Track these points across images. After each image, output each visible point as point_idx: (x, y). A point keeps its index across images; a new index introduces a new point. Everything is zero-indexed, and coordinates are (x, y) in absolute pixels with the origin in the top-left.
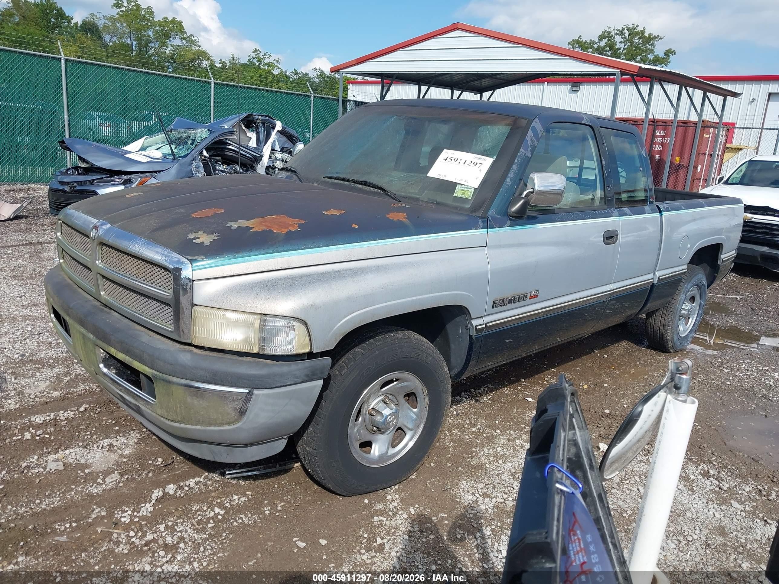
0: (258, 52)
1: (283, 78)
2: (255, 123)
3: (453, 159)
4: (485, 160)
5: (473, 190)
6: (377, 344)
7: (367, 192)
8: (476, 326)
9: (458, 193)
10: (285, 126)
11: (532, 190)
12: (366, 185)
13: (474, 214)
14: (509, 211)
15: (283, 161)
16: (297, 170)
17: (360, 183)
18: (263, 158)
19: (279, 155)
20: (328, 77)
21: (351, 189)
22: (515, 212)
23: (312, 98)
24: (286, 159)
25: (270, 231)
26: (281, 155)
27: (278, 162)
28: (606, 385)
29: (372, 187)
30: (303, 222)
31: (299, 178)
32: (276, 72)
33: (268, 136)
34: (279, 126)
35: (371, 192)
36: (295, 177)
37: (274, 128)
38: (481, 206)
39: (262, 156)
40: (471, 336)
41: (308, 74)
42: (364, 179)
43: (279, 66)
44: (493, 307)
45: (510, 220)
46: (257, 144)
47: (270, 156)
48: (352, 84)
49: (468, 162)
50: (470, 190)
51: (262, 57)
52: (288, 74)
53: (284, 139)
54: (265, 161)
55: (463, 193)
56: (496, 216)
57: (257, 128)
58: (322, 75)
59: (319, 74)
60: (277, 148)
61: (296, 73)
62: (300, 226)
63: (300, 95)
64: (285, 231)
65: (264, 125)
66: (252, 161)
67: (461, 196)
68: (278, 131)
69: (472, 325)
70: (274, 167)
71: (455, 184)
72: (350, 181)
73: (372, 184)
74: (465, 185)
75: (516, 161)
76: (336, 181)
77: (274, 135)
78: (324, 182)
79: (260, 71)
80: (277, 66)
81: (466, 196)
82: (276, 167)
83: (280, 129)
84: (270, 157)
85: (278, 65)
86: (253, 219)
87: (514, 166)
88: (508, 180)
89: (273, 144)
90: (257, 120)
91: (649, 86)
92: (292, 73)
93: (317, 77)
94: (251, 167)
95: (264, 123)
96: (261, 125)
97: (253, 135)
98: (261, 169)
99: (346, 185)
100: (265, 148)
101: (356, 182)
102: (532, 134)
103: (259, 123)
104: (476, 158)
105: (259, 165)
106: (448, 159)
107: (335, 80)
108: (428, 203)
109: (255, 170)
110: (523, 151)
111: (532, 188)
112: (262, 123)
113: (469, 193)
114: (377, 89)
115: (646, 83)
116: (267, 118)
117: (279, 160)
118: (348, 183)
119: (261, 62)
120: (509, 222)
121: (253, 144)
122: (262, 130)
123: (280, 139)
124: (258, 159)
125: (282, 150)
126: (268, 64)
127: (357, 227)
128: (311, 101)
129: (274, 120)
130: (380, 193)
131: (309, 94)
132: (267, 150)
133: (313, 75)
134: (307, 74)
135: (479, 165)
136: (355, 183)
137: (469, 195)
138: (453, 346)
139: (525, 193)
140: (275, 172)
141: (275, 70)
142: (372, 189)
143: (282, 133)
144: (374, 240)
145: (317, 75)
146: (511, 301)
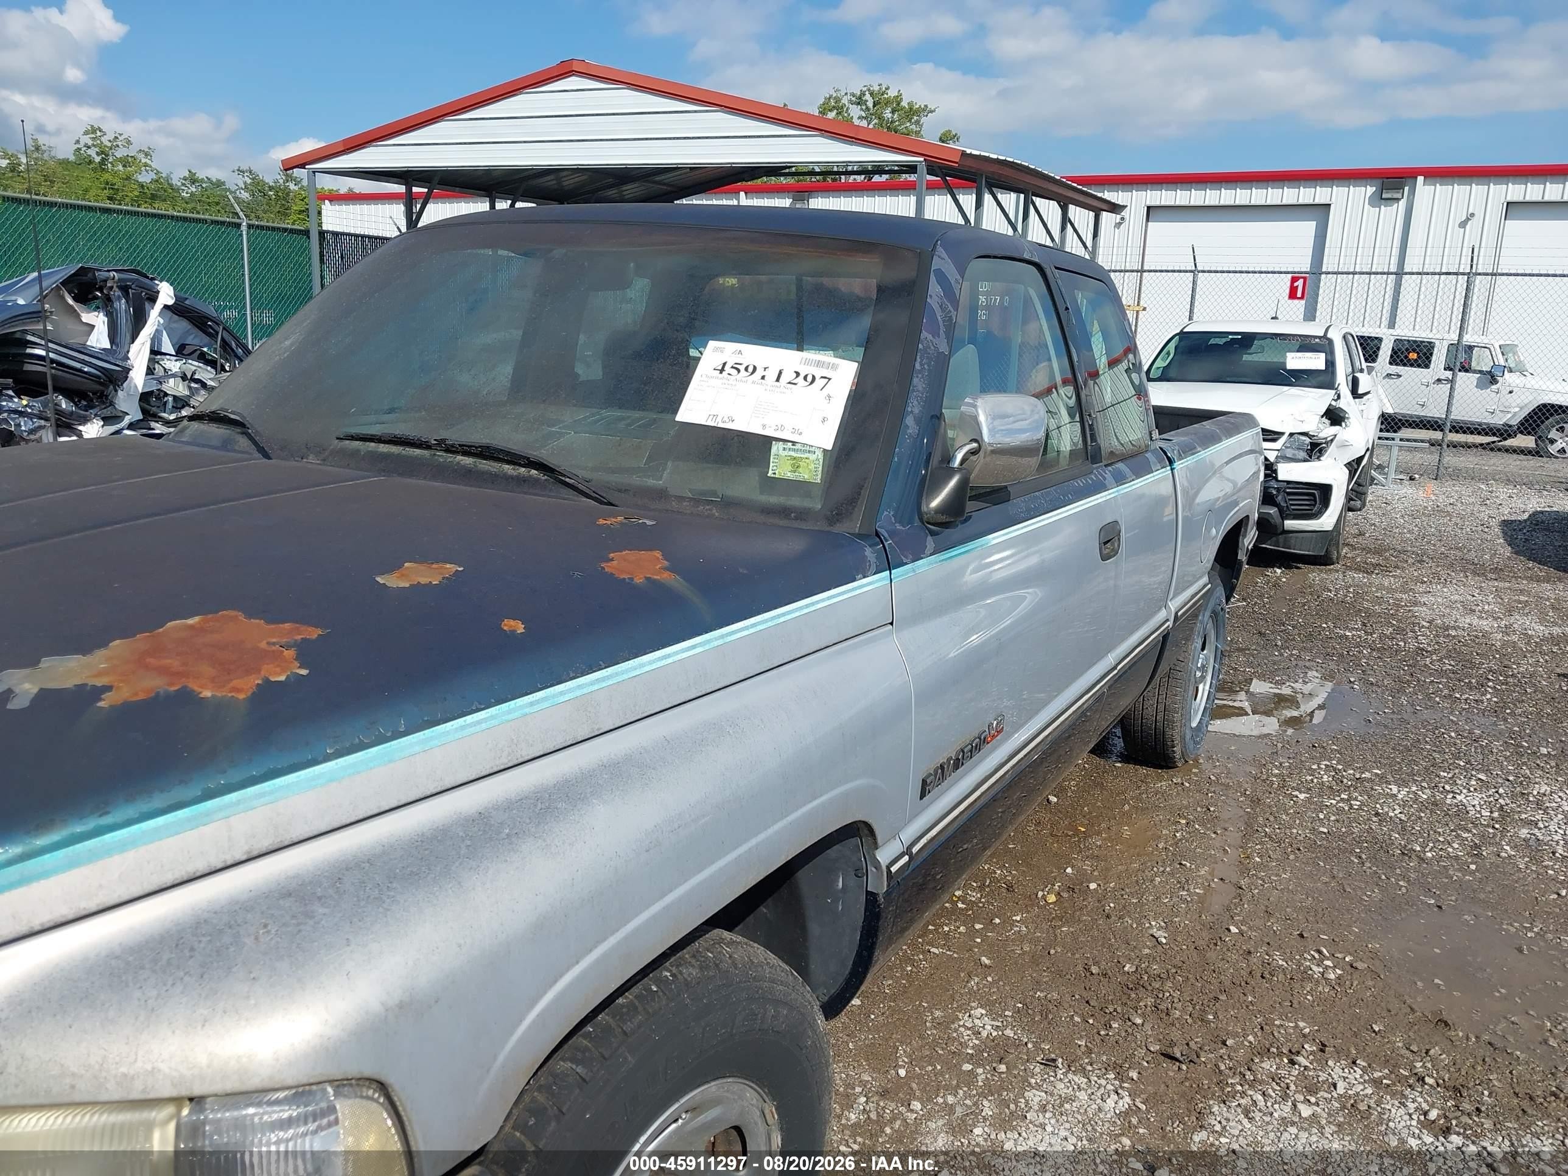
0: (99, 134)
1: (161, 191)
2: (101, 290)
3: (742, 368)
4: (834, 367)
5: (820, 455)
6: (628, 1027)
7: (494, 479)
8: (888, 867)
9: (779, 467)
10: (182, 294)
11: (975, 445)
12: (485, 458)
13: (838, 528)
14: (924, 508)
15: (184, 378)
16: (249, 420)
17: (467, 450)
18: (132, 374)
19: (174, 365)
20: (271, 188)
21: (440, 472)
22: (940, 510)
23: (244, 228)
24: (194, 373)
25: (186, 697)
26: (178, 364)
27: (172, 381)
28: (1093, 886)
29: (509, 462)
30: (314, 633)
31: (255, 443)
32: (145, 178)
33: (139, 320)
34: (166, 294)
35: (508, 478)
36: (243, 442)
37: (153, 299)
38: (852, 501)
39: (127, 370)
40: (871, 897)
41: (223, 183)
42: (477, 436)
43: (153, 165)
44: (921, 798)
45: (933, 534)
46: (112, 341)
47: (148, 368)
48: (330, 201)
49: (788, 376)
50: (812, 457)
51: (109, 144)
52: (176, 181)
53: (183, 325)
54: (138, 378)
55: (796, 468)
56: (899, 527)
57: (108, 300)
58: (257, 186)
59: (249, 181)
60: (167, 347)
61: (193, 180)
62: (305, 652)
63: (213, 222)
64: (246, 686)
65: (128, 294)
66: (101, 384)
67: (790, 475)
68: (166, 307)
69: (877, 865)
70: (162, 395)
71: (766, 442)
72: (428, 447)
73: (508, 453)
74: (794, 443)
75: (918, 366)
76: (383, 448)
77: (154, 317)
78: (342, 452)
79: (106, 176)
80: (146, 165)
81: (805, 475)
82: (166, 394)
83: (171, 302)
84: (150, 371)
85: (149, 162)
86: (104, 644)
87: (915, 380)
88: (909, 421)
89: (156, 339)
90: (105, 281)
91: (974, 196)
92: (185, 179)
93: (246, 189)
94: (101, 397)
95: (125, 289)
96: (118, 293)
97: (98, 320)
98: (127, 403)
99: (416, 458)
100: (134, 348)
101: (450, 449)
102: (939, 289)
103: (111, 288)
104: (808, 362)
105: (120, 393)
106: (727, 368)
107: (288, 194)
108: (696, 501)
109: (112, 404)
110: (930, 337)
111: (975, 441)
112: (120, 288)
113: (812, 466)
114: (398, 210)
115: (970, 190)
116: (134, 276)
117: (174, 376)
118: (426, 453)
119: (107, 155)
120: (930, 542)
121: (99, 339)
122: (121, 305)
123: (174, 325)
124: (118, 377)
125: (181, 351)
126: (126, 162)
127: (520, 628)
128: (241, 235)
129: (153, 279)
130: (537, 480)
131: (237, 221)
132: (138, 355)
133: (235, 182)
134: (219, 184)
135: (819, 383)
136: (447, 451)
137: (812, 471)
138: (814, 929)
139: (959, 456)
140: (165, 403)
141: (144, 173)
142: (507, 468)
143: (176, 310)
144: (591, 670)
145: (245, 183)
146: (957, 764)
